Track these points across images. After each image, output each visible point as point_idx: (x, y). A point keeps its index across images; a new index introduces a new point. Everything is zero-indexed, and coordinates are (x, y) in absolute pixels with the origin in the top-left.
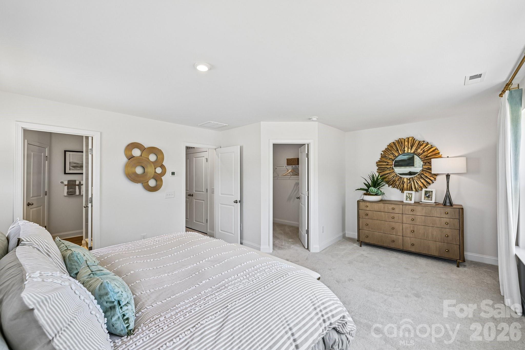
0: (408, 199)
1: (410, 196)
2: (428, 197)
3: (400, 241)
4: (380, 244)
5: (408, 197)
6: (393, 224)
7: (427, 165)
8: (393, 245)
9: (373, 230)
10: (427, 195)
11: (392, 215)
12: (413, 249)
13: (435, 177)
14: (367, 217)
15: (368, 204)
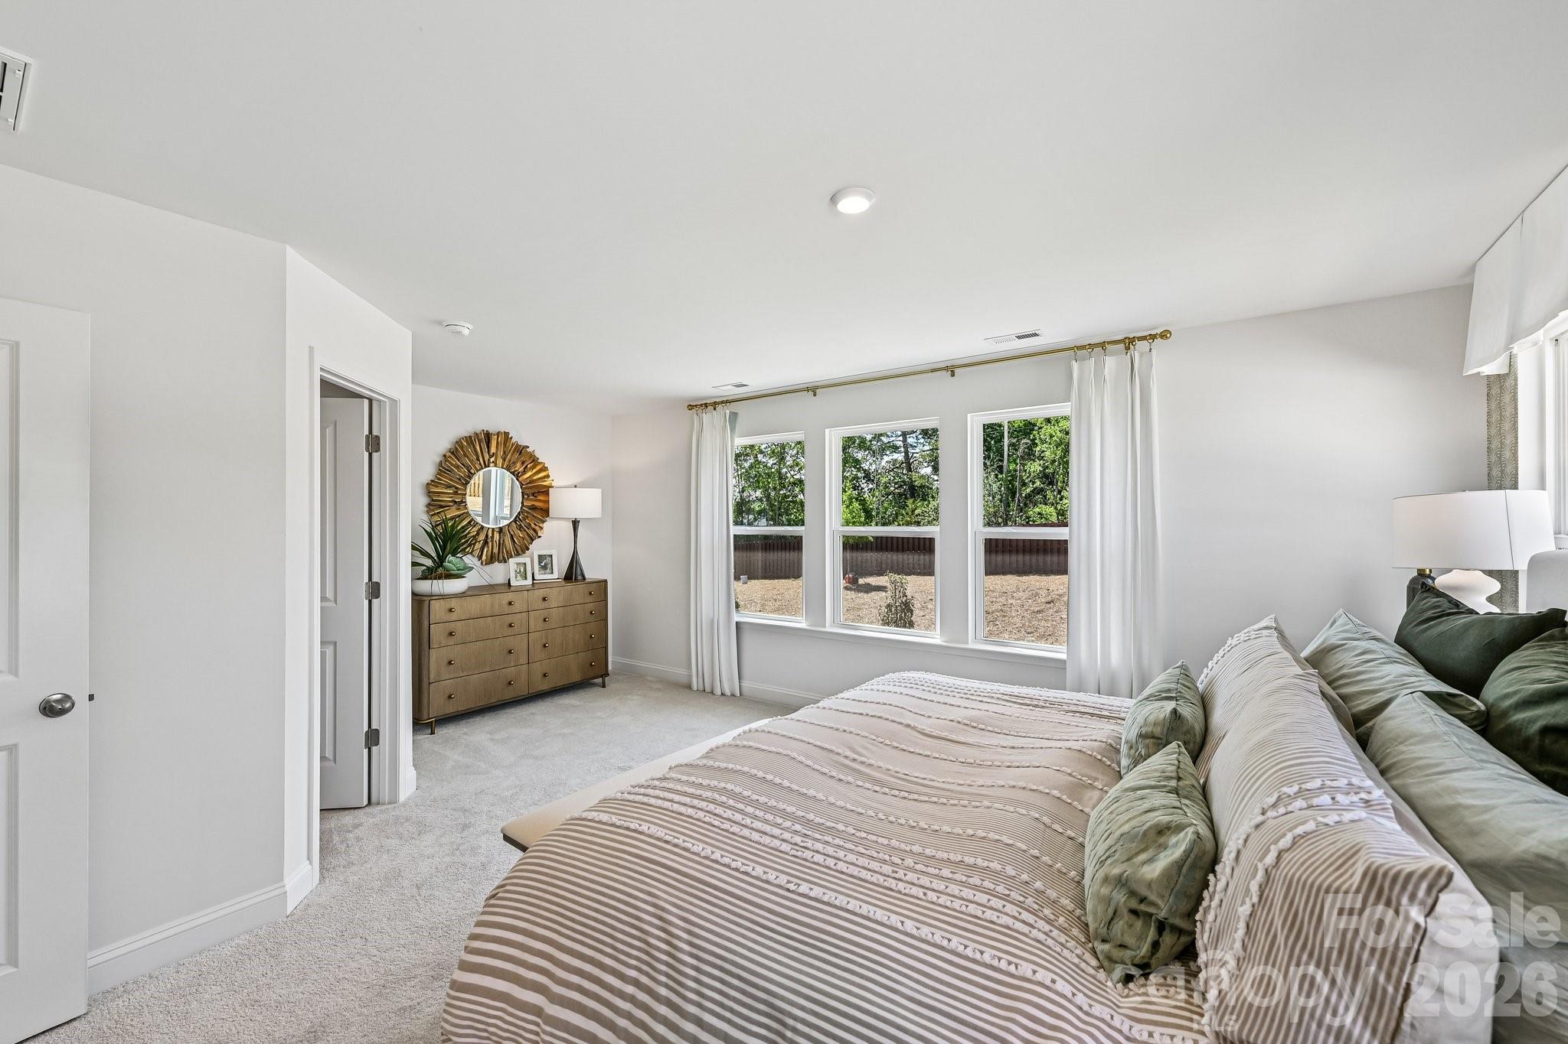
0: (519, 578)
1: (522, 570)
2: (544, 568)
3: (524, 677)
4: (483, 703)
5: (518, 571)
6: (511, 642)
7: (531, 500)
8: (509, 694)
9: (465, 674)
10: (543, 564)
11: (509, 619)
12: (545, 686)
13: (541, 525)
14: (452, 641)
15: (453, 603)
